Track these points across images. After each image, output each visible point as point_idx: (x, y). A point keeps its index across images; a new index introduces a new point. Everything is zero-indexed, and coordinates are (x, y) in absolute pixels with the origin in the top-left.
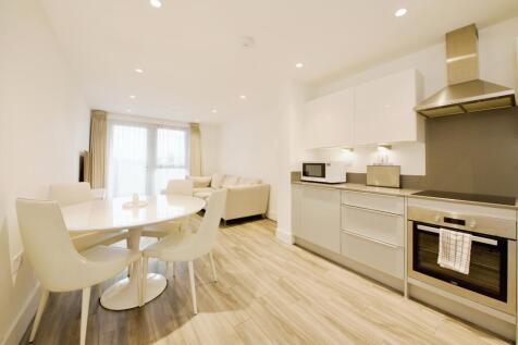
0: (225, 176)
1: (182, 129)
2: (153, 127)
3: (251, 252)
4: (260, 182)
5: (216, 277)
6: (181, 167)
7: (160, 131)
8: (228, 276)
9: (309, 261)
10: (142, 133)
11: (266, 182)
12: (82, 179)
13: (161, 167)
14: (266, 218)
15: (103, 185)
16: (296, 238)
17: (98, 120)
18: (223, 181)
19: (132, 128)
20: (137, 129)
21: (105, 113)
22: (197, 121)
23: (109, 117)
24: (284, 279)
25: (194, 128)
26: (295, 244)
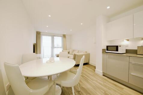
0: (74, 50)
1: (61, 36)
2: (53, 36)
3: (88, 78)
4: (86, 52)
5: (79, 90)
6: (60, 48)
7: (55, 37)
8: (83, 88)
9: (113, 84)
10: (50, 38)
11: (88, 52)
12: (34, 52)
13: (55, 47)
14: (88, 64)
15: (40, 53)
16: (103, 73)
17: (38, 34)
18: (73, 52)
19: (47, 37)
20: (49, 37)
21: (40, 32)
22: (65, 34)
23: (41, 34)
24: (106, 92)
25: (64, 36)
26: (103, 75)
